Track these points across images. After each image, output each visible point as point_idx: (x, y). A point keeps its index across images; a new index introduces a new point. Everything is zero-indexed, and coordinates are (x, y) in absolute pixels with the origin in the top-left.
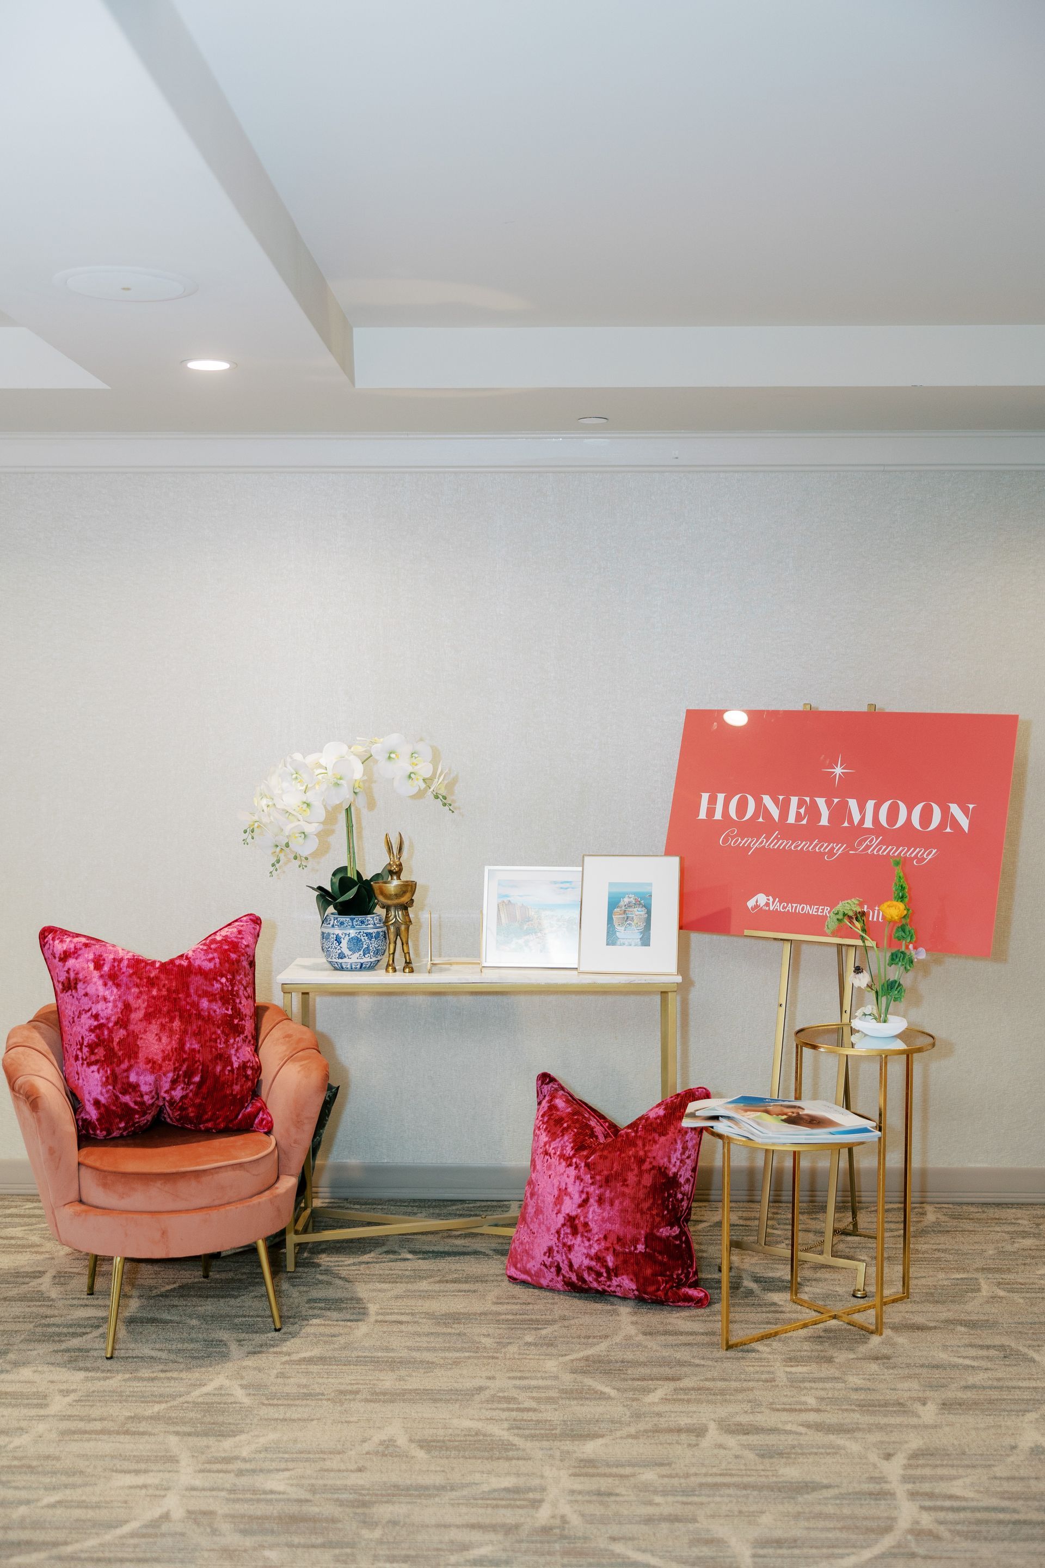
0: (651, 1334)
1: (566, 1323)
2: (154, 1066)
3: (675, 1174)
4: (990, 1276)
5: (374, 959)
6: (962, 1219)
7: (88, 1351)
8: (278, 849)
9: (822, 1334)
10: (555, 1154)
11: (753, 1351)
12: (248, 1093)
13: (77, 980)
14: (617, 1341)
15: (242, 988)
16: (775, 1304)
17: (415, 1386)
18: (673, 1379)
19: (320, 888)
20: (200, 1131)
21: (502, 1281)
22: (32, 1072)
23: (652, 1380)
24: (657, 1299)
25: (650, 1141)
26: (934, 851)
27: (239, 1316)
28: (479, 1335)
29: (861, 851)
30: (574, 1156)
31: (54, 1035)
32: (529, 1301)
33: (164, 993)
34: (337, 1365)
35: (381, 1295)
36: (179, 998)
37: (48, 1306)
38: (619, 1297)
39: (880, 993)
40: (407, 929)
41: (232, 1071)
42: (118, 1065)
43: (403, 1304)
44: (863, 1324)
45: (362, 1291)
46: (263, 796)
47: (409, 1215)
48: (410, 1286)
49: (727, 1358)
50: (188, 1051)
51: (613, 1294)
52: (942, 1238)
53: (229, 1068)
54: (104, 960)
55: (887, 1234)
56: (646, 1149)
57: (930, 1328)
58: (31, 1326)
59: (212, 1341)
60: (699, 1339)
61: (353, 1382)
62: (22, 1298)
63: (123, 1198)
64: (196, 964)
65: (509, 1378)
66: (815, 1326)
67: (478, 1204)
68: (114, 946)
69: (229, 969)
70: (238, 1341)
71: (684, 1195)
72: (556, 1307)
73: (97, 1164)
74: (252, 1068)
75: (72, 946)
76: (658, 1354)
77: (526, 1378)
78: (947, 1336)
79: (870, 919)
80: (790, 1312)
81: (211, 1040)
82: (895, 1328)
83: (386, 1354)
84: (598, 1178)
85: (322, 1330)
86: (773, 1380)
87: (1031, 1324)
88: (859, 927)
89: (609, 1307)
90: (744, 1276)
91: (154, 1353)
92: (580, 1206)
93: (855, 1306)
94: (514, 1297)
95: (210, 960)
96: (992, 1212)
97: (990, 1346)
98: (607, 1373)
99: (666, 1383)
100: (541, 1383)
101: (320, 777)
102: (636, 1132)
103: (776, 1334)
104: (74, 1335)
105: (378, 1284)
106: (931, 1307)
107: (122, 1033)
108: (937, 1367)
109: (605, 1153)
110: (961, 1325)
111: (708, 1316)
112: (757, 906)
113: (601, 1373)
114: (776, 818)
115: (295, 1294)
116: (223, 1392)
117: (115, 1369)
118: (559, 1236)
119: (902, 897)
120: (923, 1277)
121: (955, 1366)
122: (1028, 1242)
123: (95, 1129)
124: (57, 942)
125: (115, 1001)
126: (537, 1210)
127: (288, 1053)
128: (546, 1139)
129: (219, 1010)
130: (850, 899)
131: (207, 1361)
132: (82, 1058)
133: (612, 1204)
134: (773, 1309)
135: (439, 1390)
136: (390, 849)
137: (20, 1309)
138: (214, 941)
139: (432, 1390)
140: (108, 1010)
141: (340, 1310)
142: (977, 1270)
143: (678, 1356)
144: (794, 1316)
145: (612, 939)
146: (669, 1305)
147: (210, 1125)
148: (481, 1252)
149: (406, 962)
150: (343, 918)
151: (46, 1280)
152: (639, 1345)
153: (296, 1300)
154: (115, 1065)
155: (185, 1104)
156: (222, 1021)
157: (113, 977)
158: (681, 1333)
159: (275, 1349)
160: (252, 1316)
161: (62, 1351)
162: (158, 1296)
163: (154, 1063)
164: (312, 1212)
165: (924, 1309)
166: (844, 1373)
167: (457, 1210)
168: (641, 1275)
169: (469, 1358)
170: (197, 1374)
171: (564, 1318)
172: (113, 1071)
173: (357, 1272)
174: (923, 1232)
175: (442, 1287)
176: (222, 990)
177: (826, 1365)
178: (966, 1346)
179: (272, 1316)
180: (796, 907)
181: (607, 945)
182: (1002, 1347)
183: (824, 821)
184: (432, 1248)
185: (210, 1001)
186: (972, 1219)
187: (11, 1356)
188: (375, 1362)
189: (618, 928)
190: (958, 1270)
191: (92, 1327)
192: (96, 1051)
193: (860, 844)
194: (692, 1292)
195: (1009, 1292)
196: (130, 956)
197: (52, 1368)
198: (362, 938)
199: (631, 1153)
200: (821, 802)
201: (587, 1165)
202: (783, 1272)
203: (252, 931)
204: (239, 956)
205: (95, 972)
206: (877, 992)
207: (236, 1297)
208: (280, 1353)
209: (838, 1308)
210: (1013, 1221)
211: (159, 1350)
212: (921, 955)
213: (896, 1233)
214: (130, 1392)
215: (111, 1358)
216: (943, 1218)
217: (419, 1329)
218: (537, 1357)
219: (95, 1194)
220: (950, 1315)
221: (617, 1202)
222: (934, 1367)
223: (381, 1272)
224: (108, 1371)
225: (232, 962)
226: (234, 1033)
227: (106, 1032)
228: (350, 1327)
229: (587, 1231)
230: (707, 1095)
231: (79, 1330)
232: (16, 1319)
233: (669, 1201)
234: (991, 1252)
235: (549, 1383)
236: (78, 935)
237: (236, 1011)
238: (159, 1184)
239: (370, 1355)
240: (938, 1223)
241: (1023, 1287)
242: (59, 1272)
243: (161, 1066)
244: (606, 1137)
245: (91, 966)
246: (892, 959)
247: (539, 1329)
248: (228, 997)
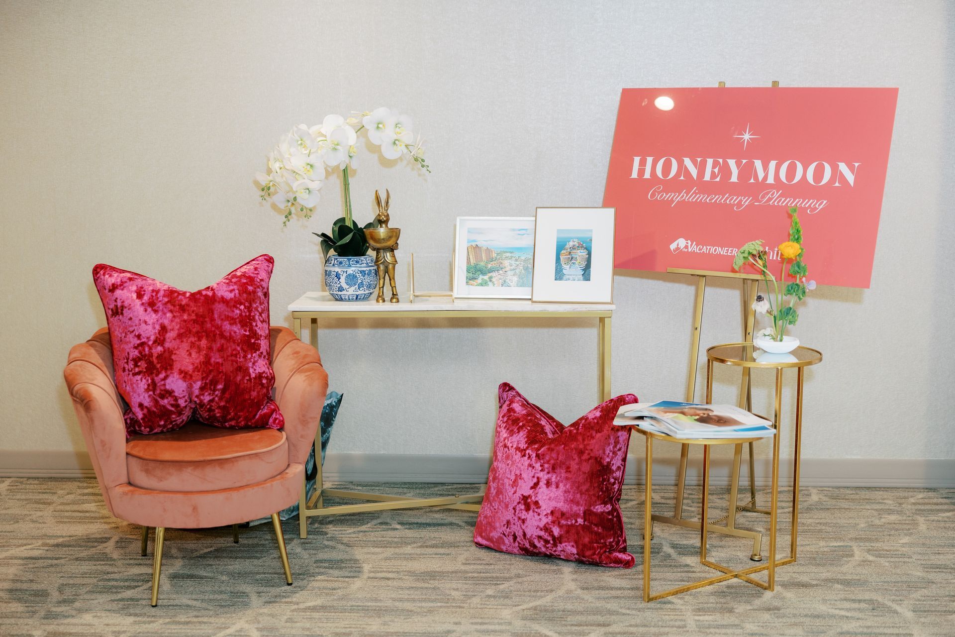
0: (587, 589)
1: (520, 580)
2: (185, 375)
3: (609, 463)
4: (862, 544)
5: (367, 292)
6: (839, 499)
7: (138, 600)
8: (290, 204)
9: (725, 590)
10: (512, 447)
11: (670, 603)
12: (263, 398)
13: (123, 307)
14: (560, 594)
15: (258, 314)
16: (687, 565)
17: (396, 630)
18: (604, 625)
19: (323, 235)
20: (226, 428)
21: (470, 546)
22: (87, 381)
23: (587, 625)
24: (593, 562)
25: (588, 436)
26: (825, 202)
27: (260, 574)
28: (449, 589)
29: (765, 202)
30: (527, 448)
31: (107, 352)
32: (491, 562)
33: (194, 317)
34: (336, 612)
35: (374, 557)
36: (206, 321)
37: (110, 565)
38: (563, 560)
39: (778, 318)
40: (394, 268)
41: (250, 380)
42: (157, 375)
43: (391, 564)
44: (758, 582)
45: (359, 553)
46: (276, 160)
47: (400, 495)
48: (397, 550)
49: (648, 609)
50: (213, 364)
51: (558, 558)
52: (823, 514)
53: (248, 378)
54: (144, 291)
55: (779, 511)
56: (585, 443)
57: (813, 586)
58: (95, 580)
59: (237, 593)
60: (626, 593)
61: (347, 626)
62: (90, 559)
63: (161, 481)
64: (219, 295)
65: (472, 623)
66: (720, 584)
67: (455, 486)
68: (154, 280)
69: (247, 298)
70: (257, 593)
71: (615, 479)
72: (512, 567)
73: (141, 454)
74: (267, 378)
75: (119, 280)
76: (592, 605)
77: (486, 624)
78: (826, 592)
79: (771, 258)
80: (699, 572)
81: (232, 355)
82: (784, 585)
83: (374, 604)
84: (546, 466)
85: (325, 584)
86: (685, 626)
87: (895, 582)
88: (761, 264)
89: (555, 568)
90: (664, 543)
91: (190, 603)
92: (532, 488)
93: (753, 568)
94: (479, 559)
95: (231, 291)
96: (864, 494)
97: (861, 600)
98: (551, 620)
99: (598, 628)
100: (497, 627)
101: (321, 143)
102: (578, 429)
103: (688, 589)
104: (129, 588)
105: (372, 548)
106: (813, 569)
107: (160, 349)
108: (818, 616)
109: (552, 446)
110: (838, 583)
111: (634, 575)
112: (678, 248)
113: (545, 620)
114: (695, 177)
115: (306, 556)
116: (243, 634)
117: (158, 615)
118: (515, 512)
119: (798, 239)
120: (806, 545)
121: (833, 616)
122: (893, 518)
123: (140, 426)
124: (107, 276)
125: (154, 324)
126: (498, 491)
127: (296, 366)
128: (505, 435)
129: (238, 331)
130: (755, 240)
131: (232, 609)
132: (128, 370)
133: (557, 487)
134: (686, 569)
135: (415, 633)
136: (379, 203)
137: (88, 567)
138: (235, 276)
139: (410, 633)
140: (149, 332)
141: (341, 568)
142: (851, 539)
143: (609, 606)
144: (703, 575)
145: (559, 275)
146: (603, 566)
147: (233, 423)
148: (456, 524)
149: (393, 294)
150: (341, 259)
151: (111, 544)
152: (578, 598)
153: (306, 561)
154: (154, 375)
155: (212, 406)
156: (241, 340)
157: (152, 304)
158: (612, 589)
159: (287, 600)
160: (271, 573)
161: (117, 600)
162: (197, 557)
163: (186, 373)
164: (323, 492)
165: (808, 570)
166: (742, 621)
167: (439, 490)
168: (581, 542)
169: (441, 607)
170: (223, 619)
171: (518, 576)
172: (153, 380)
173: (355, 539)
174: (809, 509)
175: (423, 550)
176: (241, 315)
177: (728, 614)
178: (841, 600)
179: (285, 573)
180: (710, 249)
181: (555, 280)
182: (871, 601)
183: (734, 178)
184: (416, 521)
185: (231, 324)
186: (848, 499)
187: (77, 604)
188: (366, 609)
189: (564, 266)
190: (836, 539)
191: (143, 581)
192: (139, 364)
193: (763, 197)
194: (621, 556)
195: (877, 557)
196: (166, 288)
197: (108, 614)
198: (357, 275)
199: (573, 446)
200: (732, 163)
201: (537, 456)
202: (696, 541)
203: (266, 268)
204: (255, 288)
205: (138, 300)
206: (775, 317)
207: (259, 558)
208: (291, 602)
209: (738, 569)
210: (881, 501)
211: (195, 600)
212: (812, 286)
213: (786, 510)
214: (169, 633)
215: (156, 606)
216: (825, 499)
217: (402, 584)
218: (495, 607)
219: (141, 478)
220: (829, 575)
221: (561, 485)
222: (815, 617)
223: (375, 539)
224: (153, 616)
225: (249, 293)
226: (251, 350)
227: (147, 349)
228: (348, 582)
229: (537, 508)
230: (636, 401)
231: (133, 584)
232: (84, 575)
233: (603, 484)
234: (862, 525)
235: (503, 627)
236: (124, 271)
237: (253, 333)
238: (189, 470)
239: (362, 604)
240: (820, 502)
241: (888, 553)
242: (122, 538)
243: (191, 376)
244: (553, 434)
245: (134, 296)
246: (789, 290)
247: (497, 584)
248: (246, 321)
